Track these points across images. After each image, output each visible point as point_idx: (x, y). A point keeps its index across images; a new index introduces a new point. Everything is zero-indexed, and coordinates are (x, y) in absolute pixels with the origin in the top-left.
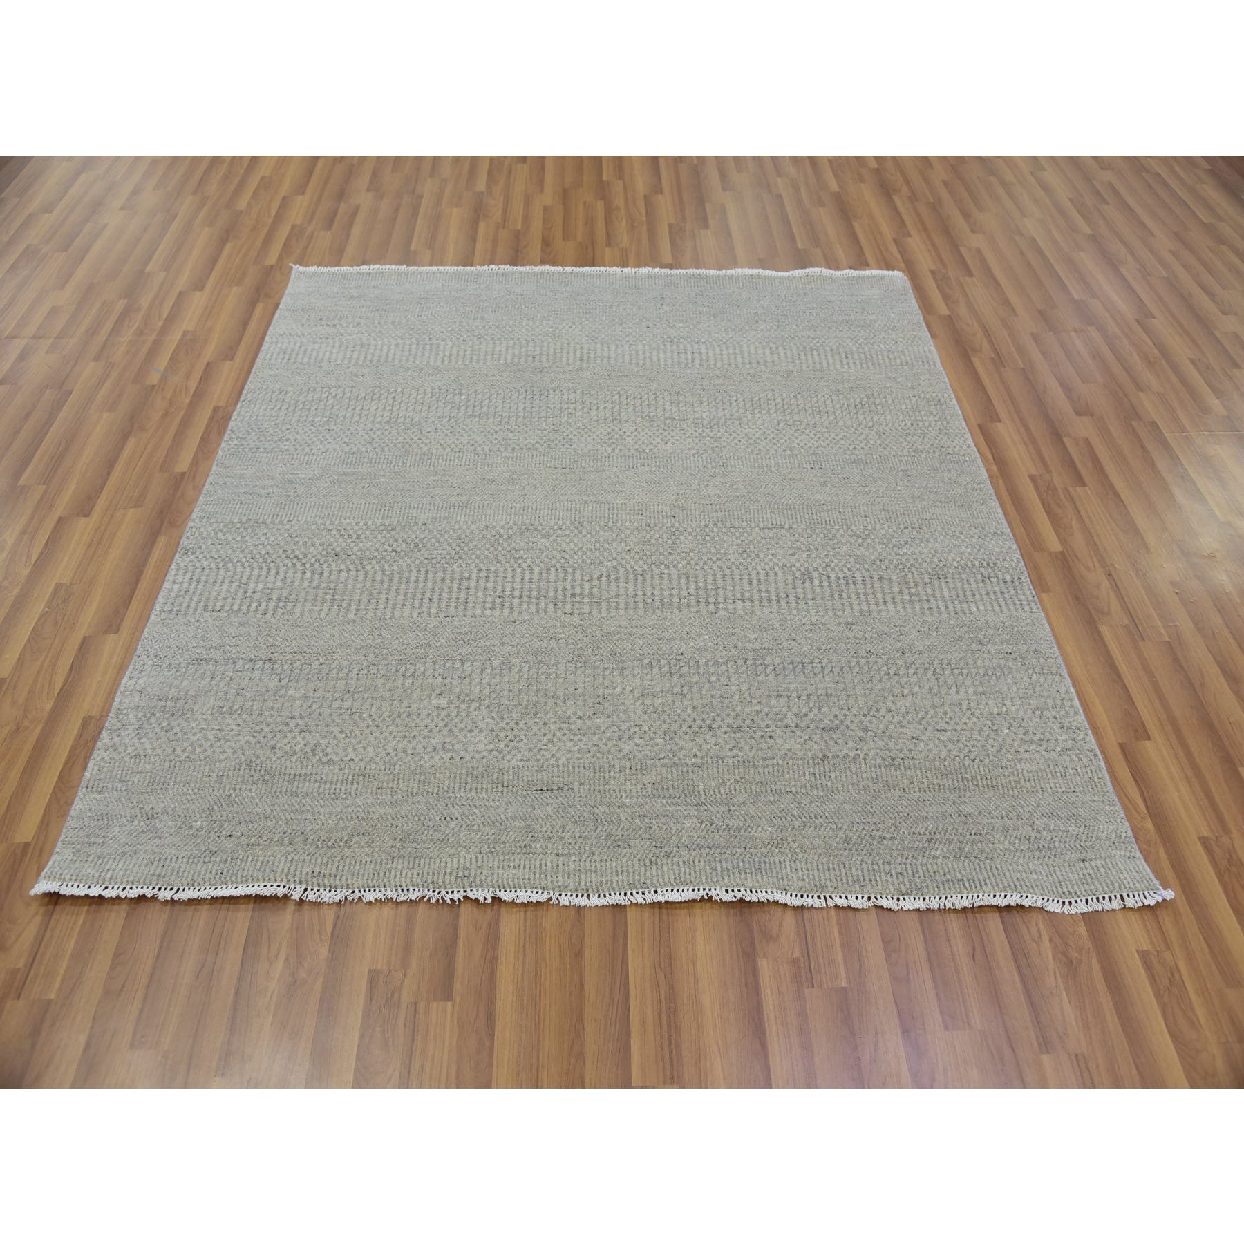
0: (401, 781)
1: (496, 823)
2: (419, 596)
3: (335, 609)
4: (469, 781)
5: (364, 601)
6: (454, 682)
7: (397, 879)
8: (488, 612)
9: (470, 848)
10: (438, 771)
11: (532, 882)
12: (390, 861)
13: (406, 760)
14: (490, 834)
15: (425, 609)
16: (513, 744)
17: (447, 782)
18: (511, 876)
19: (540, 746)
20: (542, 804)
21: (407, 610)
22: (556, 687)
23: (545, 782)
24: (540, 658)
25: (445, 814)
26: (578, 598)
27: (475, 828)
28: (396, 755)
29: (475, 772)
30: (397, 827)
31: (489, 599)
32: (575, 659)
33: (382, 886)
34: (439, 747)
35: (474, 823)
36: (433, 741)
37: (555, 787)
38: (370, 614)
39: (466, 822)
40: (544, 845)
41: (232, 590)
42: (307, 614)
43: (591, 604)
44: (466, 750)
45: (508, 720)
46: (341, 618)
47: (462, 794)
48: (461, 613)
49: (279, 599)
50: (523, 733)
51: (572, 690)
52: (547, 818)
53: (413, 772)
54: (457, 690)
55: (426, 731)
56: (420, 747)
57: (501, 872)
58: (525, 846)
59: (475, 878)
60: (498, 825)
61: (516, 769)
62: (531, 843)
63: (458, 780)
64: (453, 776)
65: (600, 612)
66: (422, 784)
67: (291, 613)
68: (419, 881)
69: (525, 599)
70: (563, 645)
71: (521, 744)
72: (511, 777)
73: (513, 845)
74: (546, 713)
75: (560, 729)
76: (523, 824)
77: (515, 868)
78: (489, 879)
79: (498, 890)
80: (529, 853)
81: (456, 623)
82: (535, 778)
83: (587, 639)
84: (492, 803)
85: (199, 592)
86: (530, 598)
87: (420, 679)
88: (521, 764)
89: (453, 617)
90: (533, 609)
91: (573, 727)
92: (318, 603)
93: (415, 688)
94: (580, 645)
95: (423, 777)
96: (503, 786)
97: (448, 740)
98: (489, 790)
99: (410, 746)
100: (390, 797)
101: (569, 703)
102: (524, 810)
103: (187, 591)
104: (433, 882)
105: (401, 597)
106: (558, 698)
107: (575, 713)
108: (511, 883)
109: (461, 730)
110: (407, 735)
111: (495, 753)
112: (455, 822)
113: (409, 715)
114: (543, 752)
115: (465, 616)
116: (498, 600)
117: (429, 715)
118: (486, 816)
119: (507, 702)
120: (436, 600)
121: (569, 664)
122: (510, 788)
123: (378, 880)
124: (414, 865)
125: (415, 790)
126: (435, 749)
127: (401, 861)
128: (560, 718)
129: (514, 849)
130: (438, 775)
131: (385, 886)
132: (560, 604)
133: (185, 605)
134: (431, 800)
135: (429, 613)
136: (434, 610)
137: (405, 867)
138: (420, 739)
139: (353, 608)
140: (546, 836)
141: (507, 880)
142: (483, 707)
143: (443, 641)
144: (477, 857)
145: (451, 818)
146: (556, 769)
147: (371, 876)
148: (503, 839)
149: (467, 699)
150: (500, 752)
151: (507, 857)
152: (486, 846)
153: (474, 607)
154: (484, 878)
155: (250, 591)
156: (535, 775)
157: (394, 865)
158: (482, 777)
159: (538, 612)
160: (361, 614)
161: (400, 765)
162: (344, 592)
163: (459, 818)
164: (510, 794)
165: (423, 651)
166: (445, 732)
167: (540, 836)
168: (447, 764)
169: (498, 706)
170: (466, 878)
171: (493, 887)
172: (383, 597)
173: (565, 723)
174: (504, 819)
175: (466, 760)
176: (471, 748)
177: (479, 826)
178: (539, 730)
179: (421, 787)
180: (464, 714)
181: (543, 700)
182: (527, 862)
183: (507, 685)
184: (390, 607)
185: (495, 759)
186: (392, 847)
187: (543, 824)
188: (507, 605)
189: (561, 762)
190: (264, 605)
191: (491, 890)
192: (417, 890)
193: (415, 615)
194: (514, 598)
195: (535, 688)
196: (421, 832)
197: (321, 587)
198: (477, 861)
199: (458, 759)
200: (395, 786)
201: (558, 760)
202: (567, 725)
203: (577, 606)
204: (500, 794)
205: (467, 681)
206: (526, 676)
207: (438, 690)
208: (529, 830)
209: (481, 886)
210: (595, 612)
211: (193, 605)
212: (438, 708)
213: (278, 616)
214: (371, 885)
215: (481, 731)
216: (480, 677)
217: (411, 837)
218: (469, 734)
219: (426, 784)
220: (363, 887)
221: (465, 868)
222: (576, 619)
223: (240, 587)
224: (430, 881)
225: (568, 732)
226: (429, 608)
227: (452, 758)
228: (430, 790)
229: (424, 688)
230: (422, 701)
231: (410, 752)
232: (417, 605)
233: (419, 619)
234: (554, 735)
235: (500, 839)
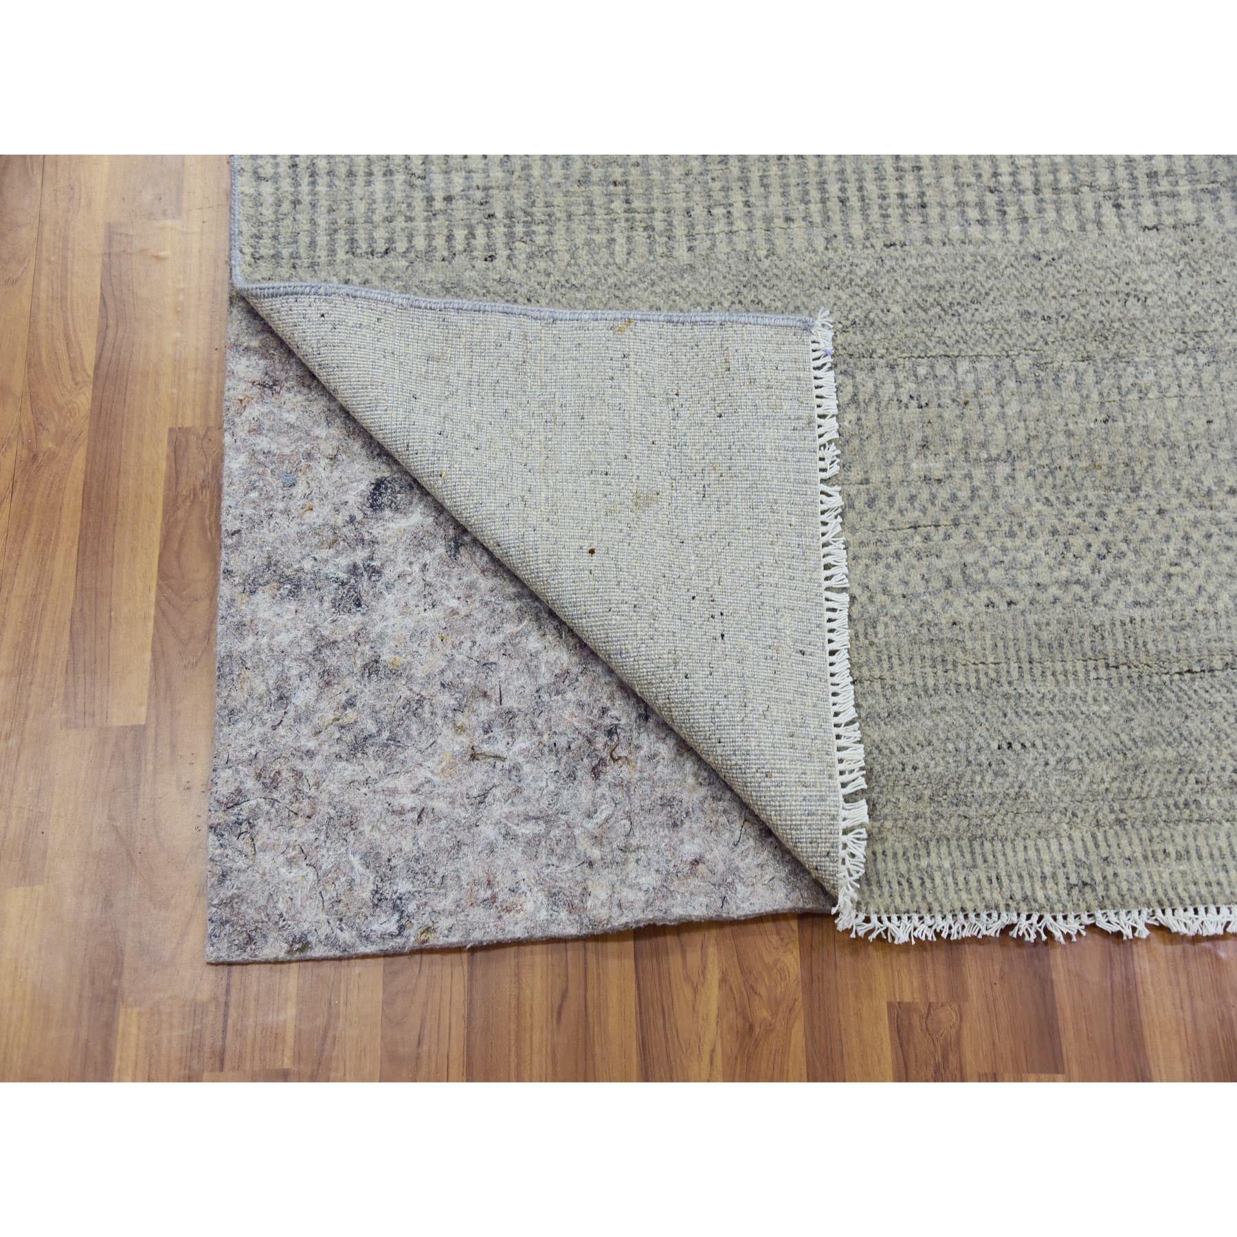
0: (895, 661)
1: (1115, 754)
2: (814, 194)
3: (640, 236)
4: (1036, 656)
5: (699, 211)
6: (946, 415)
7: (952, 894)
8: (975, 231)
9: (1074, 815)
10: (968, 634)
11: (1228, 892)
12: (923, 852)
13: (896, 612)
14: (1107, 779)
15: (837, 228)
16: (1107, 564)
17: (991, 659)
18: (1177, 875)
19: (1165, 567)
20: (1200, 707)
21: (798, 227)
22: (1165, 419)
23: (1195, 653)
24: (1113, 348)
25: (1007, 735)
26: (1165, 185)
27: (1074, 765)
28: (871, 599)
29: (1044, 636)
30: (915, 768)
31: (970, 196)
32: (1191, 343)
33: (924, 913)
34: (956, 576)
35: (1071, 754)
36: (939, 563)
37: (1217, 664)
38: (722, 248)
39: (1054, 754)
40: (1225, 801)
41: (398, 196)
42: (583, 253)
43: (1195, 197)
44: (1014, 584)
45: (1080, 507)
46: (662, 261)
47: (1029, 687)
48: (917, 235)
49: (509, 215)
50: (1120, 535)
51: (1200, 424)
52: (1218, 738)
53: (914, 641)
54: (958, 434)
55: (918, 538)
56: (915, 578)
57: (1154, 868)
58: (1186, 804)
59: (1107, 889)
60: (1120, 757)
61: (1129, 626)
62: (1198, 797)
63: (1012, 651)
64: (1001, 644)
65: (1221, 219)
66: (940, 667)
67: (548, 252)
68: (997, 896)
69: (1047, 194)
70: (1157, 311)
71: (1124, 564)
72: (1121, 646)
73: (1160, 802)
74: (1157, 485)
75: (1196, 523)
76: (1171, 754)
77: (1179, 857)
78: (1136, 887)
79: (1159, 912)
80: (1198, 821)
81: (914, 262)
82: (1172, 646)
83: (1205, 292)
84: (1095, 708)
85: (324, 204)
86: (1056, 190)
87: (872, 409)
88: (1137, 613)
89: (903, 245)
90: (1070, 220)
91: (1222, 515)
92: (599, 222)
93: (867, 433)
94: (1194, 308)
95: (938, 651)
96: (1107, 666)
97: (969, 558)
98: (1081, 676)
99: (894, 576)
100: (883, 701)
101: (1202, 457)
102: (1166, 722)
103: (296, 203)
104: (1025, 898)
105: (776, 199)
106: (1174, 446)
107: (1220, 482)
108: (1184, 895)
109: (990, 533)
110: (881, 551)
111: (1077, 589)
112: (1033, 753)
113: (871, 503)
114: (1176, 581)
115: (928, 241)
116: (991, 199)
117: (912, 498)
118: (1091, 738)
119: (1067, 462)
120: (854, 202)
121: (1180, 360)
122: (1123, 669)
123: (913, 897)
124: (974, 860)
125: (931, 682)
126: (949, 584)
127: (944, 849)
128: (1190, 495)
129: (1165, 812)
130: (969, 645)
131: (930, 910)
132: (1127, 203)
133: (304, 240)
134: (970, 705)
135: (849, 238)
136: (857, 231)
137: (959, 864)
138: (908, 558)
139: (680, 231)
140: (1225, 779)
141: (1174, 888)
142: (1020, 476)
143: (896, 309)
144: (1094, 836)
145: (1023, 746)
146: (1212, 622)
147: (895, 886)
148: (1136, 788)
149: (984, 455)
150: (1086, 586)
151: (1155, 832)
152: (1106, 809)
153: (943, 218)
154: (1124, 886)
155: (439, 195)
156: (1170, 637)
157: (934, 860)
158: (1061, 646)
159: (1082, 228)
160: (702, 245)
161: (886, 625)
162: (649, 189)
163: (1039, 743)
164: (1126, 683)
165: (859, 338)
166: (958, 538)
167: (1212, 778)
168: (983, 618)
169: (1051, 472)
170: (1087, 890)
171: (1149, 905)
172: (737, 198)
173: (1201, 507)
174: (1130, 744)
175: (1020, 607)
176: (1023, 578)
177: (1080, 761)
178: (1153, 525)
179: (940, 673)
180: (985, 493)
181: (1144, 453)
182: (1201, 841)
183: (1061, 421)
184: (759, 224)
185: (1079, 604)
186: (917, 817)
187: (1214, 752)
188: (1012, 211)
189: (1220, 605)
190: (480, 231)
191: (1145, 911)
192: (995, 915)
193: (820, 244)
194: (1022, 192)
195: (1121, 424)
196: (967, 778)
197: (594, 178)
198: (1097, 846)
199: (1003, 607)
200: (887, 674)
201: (1212, 599)
202: (1209, 513)
203: (1166, 204)
204: (1105, 685)
205: (972, 411)
206: (1095, 397)
207: (918, 436)
208: (1187, 768)
209: (1123, 906)
210: (1209, 219)
211: (322, 240)
212: (926, 479)
213: (520, 258)
214: (903, 908)
215: (1032, 534)
216: (997, 399)
217: (951, 792)
218: (1009, 543)
219: (950, 666)
220: (887, 911)
221: (1079, 864)
222: (1170, 238)
223: (412, 186)
224: (1018, 896)
225: (1214, 530)
226: (845, 224)
227: (990, 604)
228: (961, 679)
229: (886, 431)
230: (889, 464)
231: (898, 590)
232: (817, 219)
233: (831, 254)
234: (1187, 538)
235: (1130, 790)
